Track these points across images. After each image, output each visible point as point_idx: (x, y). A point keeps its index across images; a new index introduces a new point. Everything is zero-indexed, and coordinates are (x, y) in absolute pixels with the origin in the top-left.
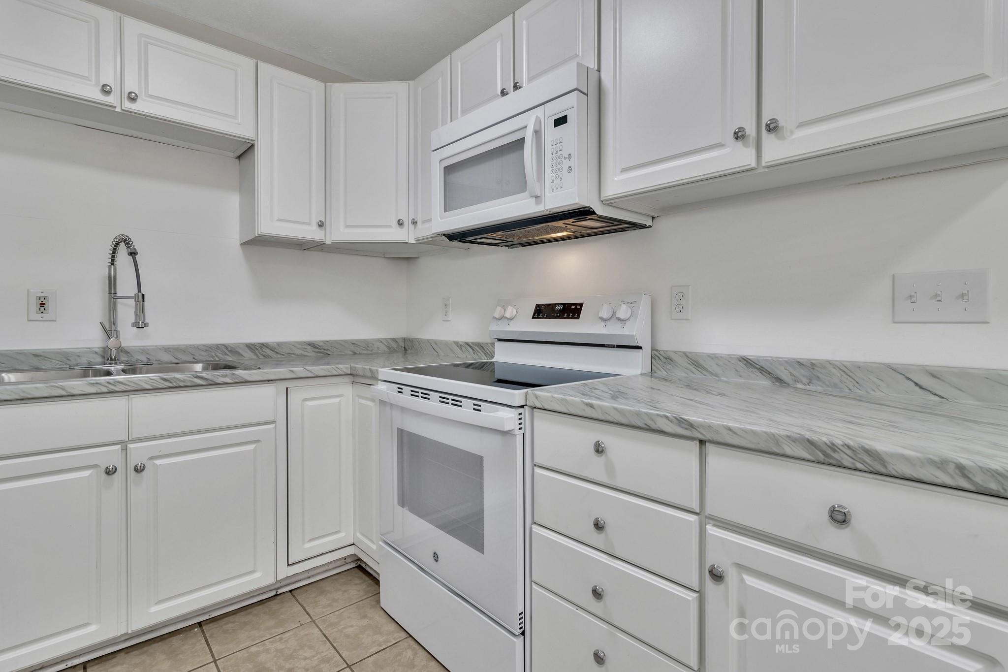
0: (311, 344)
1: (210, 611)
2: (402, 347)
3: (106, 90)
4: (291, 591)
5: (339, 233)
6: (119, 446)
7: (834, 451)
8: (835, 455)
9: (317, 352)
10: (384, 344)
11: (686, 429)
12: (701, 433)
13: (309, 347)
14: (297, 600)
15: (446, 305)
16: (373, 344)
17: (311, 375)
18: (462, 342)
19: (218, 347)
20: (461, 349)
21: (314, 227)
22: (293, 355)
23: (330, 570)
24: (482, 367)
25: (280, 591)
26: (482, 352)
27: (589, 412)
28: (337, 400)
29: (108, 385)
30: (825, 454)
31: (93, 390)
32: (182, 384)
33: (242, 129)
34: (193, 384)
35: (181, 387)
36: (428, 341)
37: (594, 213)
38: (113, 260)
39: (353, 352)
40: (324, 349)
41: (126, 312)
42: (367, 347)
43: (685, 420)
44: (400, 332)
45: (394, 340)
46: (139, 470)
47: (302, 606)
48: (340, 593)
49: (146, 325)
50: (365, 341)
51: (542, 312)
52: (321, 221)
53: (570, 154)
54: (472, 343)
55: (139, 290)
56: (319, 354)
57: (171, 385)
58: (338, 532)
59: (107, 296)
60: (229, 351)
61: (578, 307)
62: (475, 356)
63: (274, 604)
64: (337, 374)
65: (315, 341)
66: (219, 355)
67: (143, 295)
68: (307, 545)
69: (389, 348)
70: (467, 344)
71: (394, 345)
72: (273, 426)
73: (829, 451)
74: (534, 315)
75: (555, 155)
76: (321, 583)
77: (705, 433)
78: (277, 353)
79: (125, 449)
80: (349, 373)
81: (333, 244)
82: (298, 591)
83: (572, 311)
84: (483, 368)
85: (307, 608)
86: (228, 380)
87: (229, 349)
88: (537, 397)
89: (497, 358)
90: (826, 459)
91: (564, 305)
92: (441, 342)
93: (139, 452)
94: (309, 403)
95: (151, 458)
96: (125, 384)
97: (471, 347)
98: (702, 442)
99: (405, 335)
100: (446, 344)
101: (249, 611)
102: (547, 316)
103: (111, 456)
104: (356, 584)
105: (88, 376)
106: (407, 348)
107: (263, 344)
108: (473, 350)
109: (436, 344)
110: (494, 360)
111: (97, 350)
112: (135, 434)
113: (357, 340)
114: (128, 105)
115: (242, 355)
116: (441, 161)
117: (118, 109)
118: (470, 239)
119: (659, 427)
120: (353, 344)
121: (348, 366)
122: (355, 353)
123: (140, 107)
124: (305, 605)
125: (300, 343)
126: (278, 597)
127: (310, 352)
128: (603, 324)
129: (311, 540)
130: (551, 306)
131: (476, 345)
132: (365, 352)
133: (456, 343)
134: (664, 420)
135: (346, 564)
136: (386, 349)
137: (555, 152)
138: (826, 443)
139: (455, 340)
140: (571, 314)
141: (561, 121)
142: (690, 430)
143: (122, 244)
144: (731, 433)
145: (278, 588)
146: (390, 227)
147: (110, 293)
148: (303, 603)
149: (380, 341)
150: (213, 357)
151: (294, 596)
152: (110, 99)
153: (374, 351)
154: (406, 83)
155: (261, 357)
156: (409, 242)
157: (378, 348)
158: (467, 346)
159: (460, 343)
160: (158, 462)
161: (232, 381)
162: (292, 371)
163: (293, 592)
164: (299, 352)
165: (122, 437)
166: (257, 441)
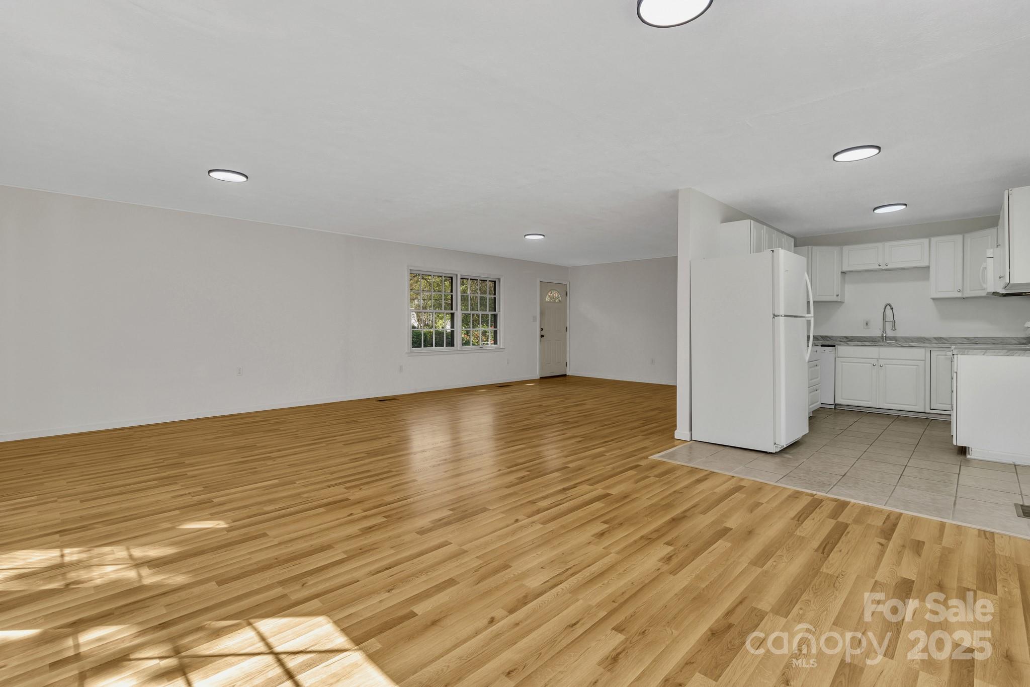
1: (903, 414)
3: (880, 265)
4: (932, 419)
5: (968, 294)
13: (965, 340)
21: (956, 292)
25: (928, 418)
31: (870, 345)
33: (926, 264)
38: (885, 310)
41: (889, 326)
46: (881, 366)
49: (895, 329)
52: (959, 289)
55: (894, 319)
59: (883, 321)
67: (895, 321)
68: (938, 405)
72: (923, 361)
78: (948, 341)
79: (878, 360)
93: (882, 362)
94: (940, 357)
95: (885, 364)
103: (874, 362)
111: (881, 336)
112: (882, 357)
114: (886, 267)
117: (883, 269)
123: (889, 267)
143: (888, 306)
147: (884, 318)
152: (881, 267)
160: (887, 365)
165: (878, 357)
166: (917, 366)
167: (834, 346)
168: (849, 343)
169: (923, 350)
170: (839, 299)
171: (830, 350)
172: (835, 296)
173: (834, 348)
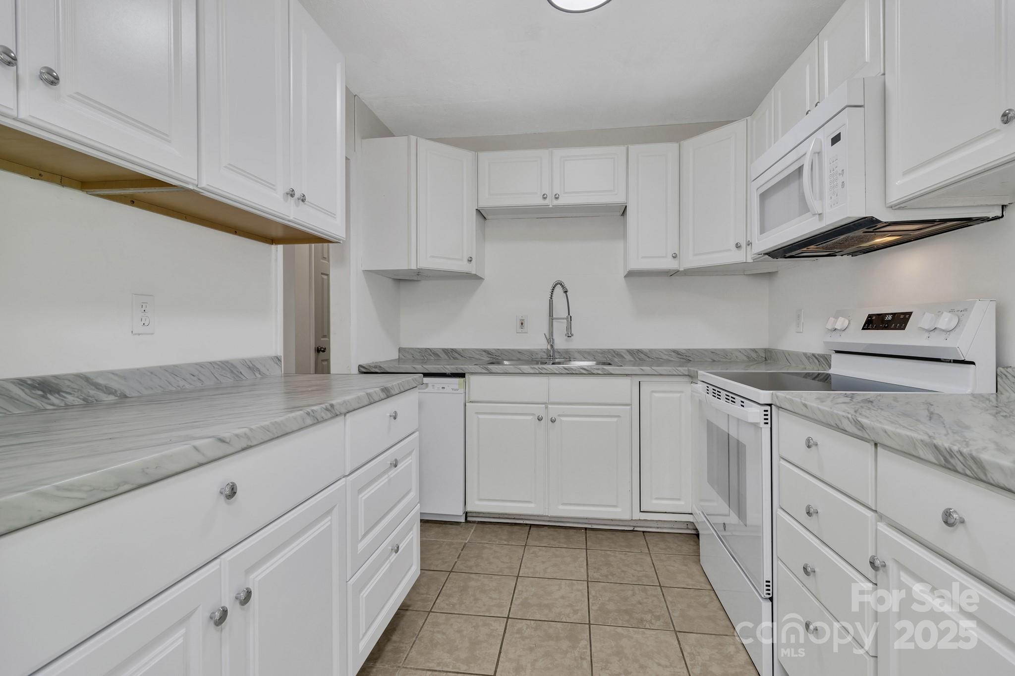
0: (674, 351)
1: (592, 524)
2: (762, 357)
3: (544, 197)
4: (643, 532)
5: (690, 261)
6: (544, 405)
7: (952, 457)
8: (952, 461)
9: (680, 358)
10: (744, 354)
11: (859, 430)
12: (869, 435)
13: (673, 354)
14: (645, 538)
15: (799, 317)
16: (731, 353)
17: (656, 373)
18: (810, 353)
19: (609, 351)
20: (809, 360)
21: (670, 259)
22: (661, 360)
23: (675, 528)
24: (826, 380)
25: (636, 529)
26: (827, 364)
27: (804, 411)
28: (679, 395)
29: (539, 369)
30: (946, 460)
31: (532, 371)
32: (574, 372)
33: (618, 198)
34: (580, 373)
35: (573, 374)
36: (783, 352)
37: (878, 221)
38: (551, 296)
39: (712, 359)
40: (687, 356)
41: (560, 328)
42: (726, 356)
43: (859, 421)
44: (761, 342)
45: (754, 350)
46: (553, 421)
47: (646, 542)
48: (676, 545)
49: (572, 335)
50: (724, 350)
51: (875, 322)
52: (675, 253)
53: (843, 170)
54: (818, 355)
55: (569, 314)
56: (682, 360)
57: (568, 372)
58: (679, 499)
59: (548, 317)
60: (616, 354)
61: (907, 316)
62: (820, 368)
63: (630, 535)
64: (676, 374)
65: (679, 349)
66: (609, 356)
67: (571, 317)
68: (655, 502)
69: (748, 358)
70: (814, 355)
71: (754, 355)
72: (629, 407)
73: (948, 457)
74: (864, 325)
75: (832, 172)
76: (666, 535)
77: (870, 434)
78: (649, 357)
79: (546, 408)
80: (687, 374)
81: (685, 270)
82: (648, 533)
83: (899, 321)
84: (828, 380)
85: (649, 545)
86: (600, 372)
87: (616, 353)
88: (777, 397)
89: (833, 371)
90: (946, 464)
91: (894, 314)
92: (793, 353)
93: (554, 411)
94: (656, 395)
95: (559, 415)
96: (547, 370)
97: (816, 358)
98: (876, 445)
99: (766, 346)
100: (797, 355)
101: (614, 533)
102: (875, 327)
103: (539, 410)
104: (690, 544)
105: (538, 364)
106: (767, 358)
107: (638, 350)
108: (819, 362)
109: (789, 355)
110: (831, 371)
111: (544, 350)
112: (552, 400)
113: (716, 350)
114: (556, 202)
115: (624, 357)
116: (757, 189)
117: (551, 206)
118: (793, 253)
119: (843, 427)
120: (712, 352)
121: (687, 368)
122: (714, 361)
123: (561, 201)
124: (648, 543)
125: (667, 350)
126: (634, 532)
127: (674, 358)
128: (927, 335)
129: (657, 499)
130: (882, 316)
131: (821, 357)
132: (724, 360)
133: (805, 354)
134: (847, 421)
135: (688, 528)
136: (745, 358)
137: (832, 170)
138: (946, 449)
139: (804, 351)
140: (898, 325)
141: (836, 139)
142: (862, 431)
143: (559, 287)
144: (886, 435)
145: (635, 527)
146: (729, 250)
147: (550, 316)
148: (648, 541)
149: (739, 351)
150: (606, 358)
151: (644, 535)
152: (547, 202)
153: (732, 360)
154: (744, 120)
155: (638, 360)
156: (748, 261)
157: (737, 357)
158: (814, 358)
159: (808, 355)
160: (563, 419)
161: (602, 373)
162: (642, 369)
163: (645, 533)
164: (665, 357)
165: (546, 400)
166: (619, 416)
167: (462, 375)
168: (493, 368)
169: (626, 381)
170: (472, 269)
171: (456, 387)
172: (465, 262)
173: (462, 380)
